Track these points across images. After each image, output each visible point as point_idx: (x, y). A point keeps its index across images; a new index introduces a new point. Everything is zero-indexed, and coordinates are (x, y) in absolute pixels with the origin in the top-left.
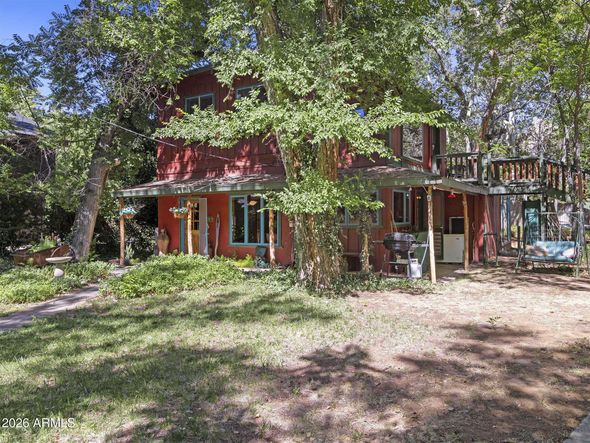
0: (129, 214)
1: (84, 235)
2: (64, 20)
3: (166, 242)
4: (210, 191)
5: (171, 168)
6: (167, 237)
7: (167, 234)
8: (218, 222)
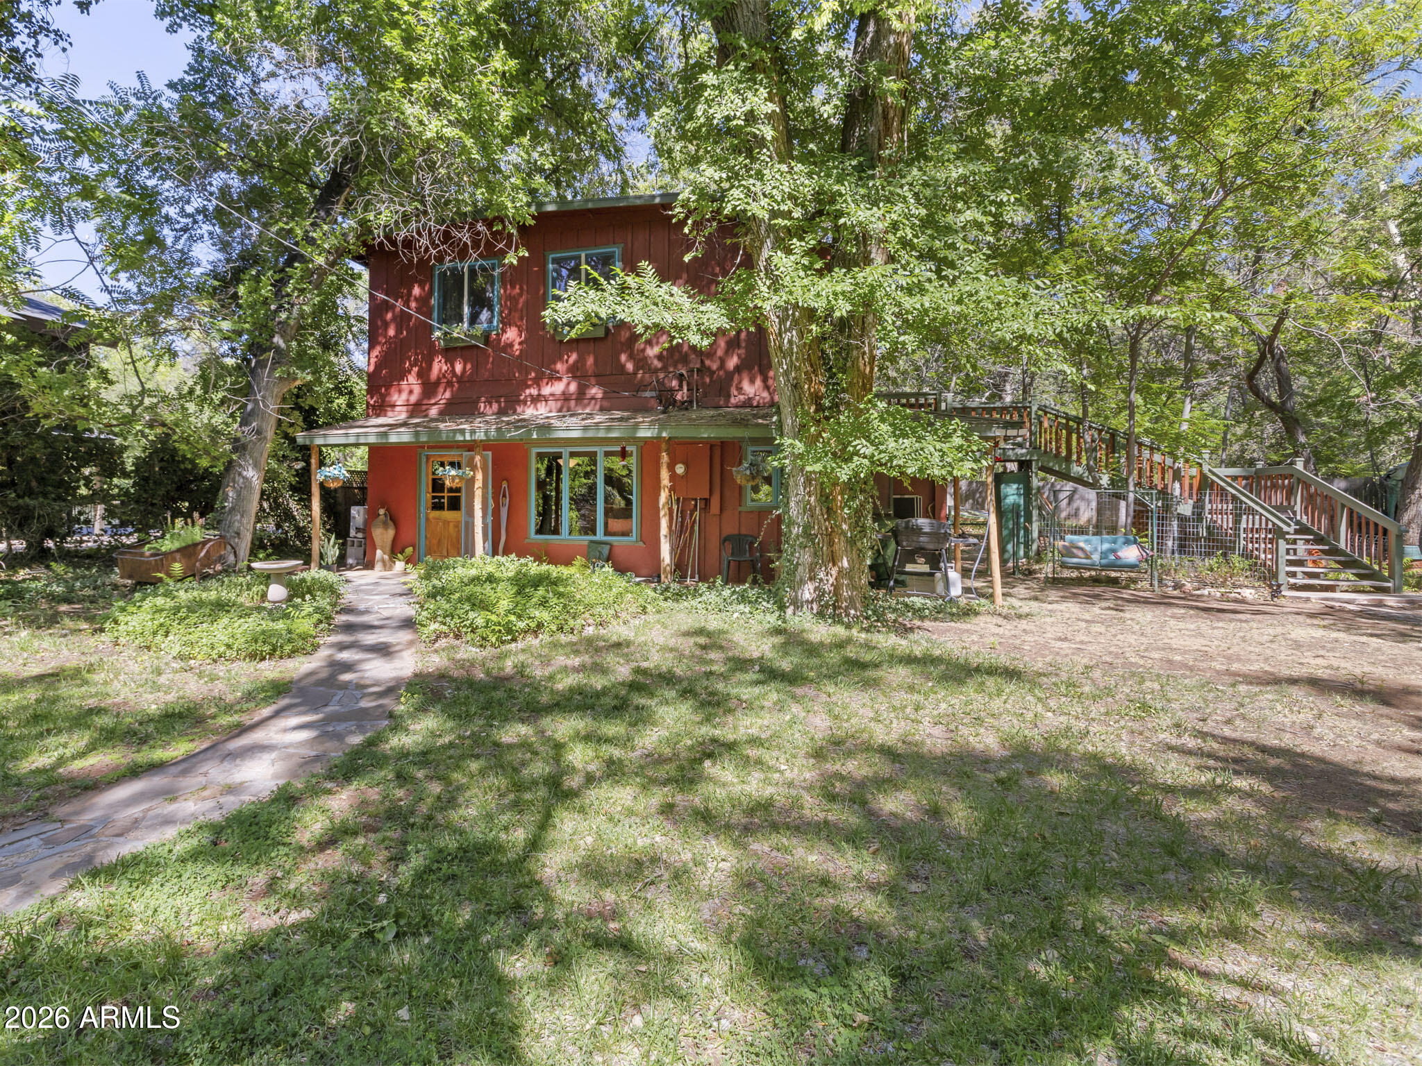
0: (336, 479)
1: (242, 516)
2: (133, 100)
3: (391, 533)
4: (535, 436)
5: (400, 392)
6: (390, 523)
7: (391, 519)
8: (504, 496)
